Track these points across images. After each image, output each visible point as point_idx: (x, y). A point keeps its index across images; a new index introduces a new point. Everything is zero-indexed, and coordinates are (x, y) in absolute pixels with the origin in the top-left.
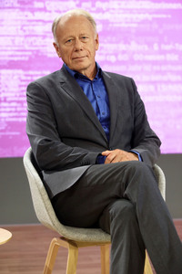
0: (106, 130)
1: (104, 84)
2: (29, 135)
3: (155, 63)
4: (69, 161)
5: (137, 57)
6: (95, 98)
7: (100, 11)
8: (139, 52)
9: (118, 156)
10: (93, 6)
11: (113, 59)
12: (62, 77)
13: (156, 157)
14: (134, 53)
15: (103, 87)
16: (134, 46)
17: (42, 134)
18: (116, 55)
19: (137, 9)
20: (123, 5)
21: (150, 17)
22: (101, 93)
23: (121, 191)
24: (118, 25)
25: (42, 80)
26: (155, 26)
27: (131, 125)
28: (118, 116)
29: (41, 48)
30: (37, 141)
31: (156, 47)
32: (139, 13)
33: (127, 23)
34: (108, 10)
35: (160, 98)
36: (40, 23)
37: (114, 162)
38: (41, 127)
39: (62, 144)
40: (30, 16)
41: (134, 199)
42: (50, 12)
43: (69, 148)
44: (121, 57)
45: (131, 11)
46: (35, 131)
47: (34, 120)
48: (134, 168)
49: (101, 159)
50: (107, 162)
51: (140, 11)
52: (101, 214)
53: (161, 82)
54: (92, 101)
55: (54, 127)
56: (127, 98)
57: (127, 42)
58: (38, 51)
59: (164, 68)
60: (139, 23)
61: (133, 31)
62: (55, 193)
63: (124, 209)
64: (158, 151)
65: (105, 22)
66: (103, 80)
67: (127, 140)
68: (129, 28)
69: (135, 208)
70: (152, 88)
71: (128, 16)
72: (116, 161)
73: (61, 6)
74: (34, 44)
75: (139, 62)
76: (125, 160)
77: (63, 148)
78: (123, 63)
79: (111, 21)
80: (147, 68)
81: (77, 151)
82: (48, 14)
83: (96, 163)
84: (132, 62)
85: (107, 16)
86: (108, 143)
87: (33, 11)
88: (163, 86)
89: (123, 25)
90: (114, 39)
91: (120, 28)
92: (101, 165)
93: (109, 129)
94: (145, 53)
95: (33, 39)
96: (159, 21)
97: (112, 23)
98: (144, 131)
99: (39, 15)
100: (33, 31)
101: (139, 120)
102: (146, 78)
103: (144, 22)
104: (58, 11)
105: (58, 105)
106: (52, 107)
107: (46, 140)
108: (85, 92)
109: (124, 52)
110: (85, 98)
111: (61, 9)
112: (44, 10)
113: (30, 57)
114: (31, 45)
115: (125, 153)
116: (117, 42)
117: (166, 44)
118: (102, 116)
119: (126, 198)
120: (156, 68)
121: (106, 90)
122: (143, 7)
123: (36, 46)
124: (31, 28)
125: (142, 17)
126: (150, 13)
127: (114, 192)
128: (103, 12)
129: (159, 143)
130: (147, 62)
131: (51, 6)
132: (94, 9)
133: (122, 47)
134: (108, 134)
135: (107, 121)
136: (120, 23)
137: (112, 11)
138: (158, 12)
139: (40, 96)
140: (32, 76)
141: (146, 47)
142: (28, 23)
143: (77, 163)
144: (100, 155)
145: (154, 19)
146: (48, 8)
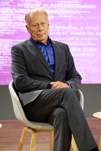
0: (53, 71)
1: (52, 47)
2: (12, 74)
3: (81, 36)
4: (33, 87)
5: (72, 33)
6: (47, 54)
7: (52, 9)
8: (73, 31)
9: (58, 85)
10: (49, 6)
11: (59, 34)
12: (30, 43)
13: (79, 86)
14: (70, 31)
15: (52, 49)
16: (70, 27)
17: (19, 73)
18: (61, 32)
19: (72, 8)
20: (65, 6)
21: (79, 12)
22: (50, 52)
23: (59, 103)
24: (62, 16)
25: (19, 44)
26: (82, 17)
27: (66, 69)
28: (59, 64)
29: (21, 28)
30: (16, 76)
31: (82, 28)
32: (73, 10)
33: (67, 15)
34: (57, 8)
35: (84, 55)
36: (21, 15)
37: (56, 88)
38: (18, 69)
39: (29, 78)
40: (16, 11)
41: (66, 107)
42: (26, 9)
43: (33, 80)
44: (63, 33)
45: (69, 9)
46: (15, 71)
47: (15, 66)
48: (67, 91)
49: (49, 86)
50: (53, 88)
51: (73, 9)
52: (49, 115)
53: (84, 46)
54: (46, 56)
55: (25, 69)
56: (64, 55)
57: (66, 25)
58: (20, 29)
59: (86, 39)
60: (73, 15)
61: (70, 19)
62: (25, 104)
63: (61, 112)
64: (80, 83)
65: (55, 15)
66: (52, 45)
67: (63, 76)
68: (68, 18)
69: (66, 112)
70: (80, 49)
71: (68, 11)
72: (58, 87)
73: (32, 6)
74: (18, 26)
75: (73, 36)
76: (62, 87)
77: (30, 81)
78: (64, 36)
79: (58, 14)
80: (77, 39)
81: (37, 82)
82: (25, 10)
83: (47, 89)
84: (69, 36)
85: (56, 11)
86: (54, 78)
87: (17, 8)
88: (86, 48)
89: (65, 16)
90: (60, 23)
91: (63, 18)
92: (50, 90)
93: (54, 70)
94: (76, 31)
95: (17, 23)
96: (84, 15)
97: (59, 15)
98: (73, 72)
99: (20, 11)
100: (17, 19)
101: (71, 66)
102: (76, 44)
103: (76, 15)
104: (30, 9)
105: (27, 58)
106: (24, 58)
107: (21, 76)
108: (42, 51)
109: (65, 30)
110: (42, 54)
111: (32, 7)
112: (23, 8)
113: (15, 33)
114: (16, 26)
115: (62, 83)
116: (62, 25)
117: (87, 26)
118: (51, 64)
119: (62, 107)
120: (82, 39)
121: (53, 50)
122: (75, 7)
123: (19, 27)
124: (16, 17)
125: (75, 12)
126: (79, 10)
127: (56, 103)
128: (54, 9)
129: (80, 79)
130: (77, 36)
131: (27, 6)
132: (49, 8)
133: (64, 28)
134: (54, 73)
135: (53, 66)
136: (63, 15)
137: (59, 9)
138: (83, 10)
139: (18, 53)
140: (16, 42)
141: (77, 28)
142: (15, 15)
143: (37, 88)
144: (49, 84)
145: (81, 13)
146: (25, 7)
